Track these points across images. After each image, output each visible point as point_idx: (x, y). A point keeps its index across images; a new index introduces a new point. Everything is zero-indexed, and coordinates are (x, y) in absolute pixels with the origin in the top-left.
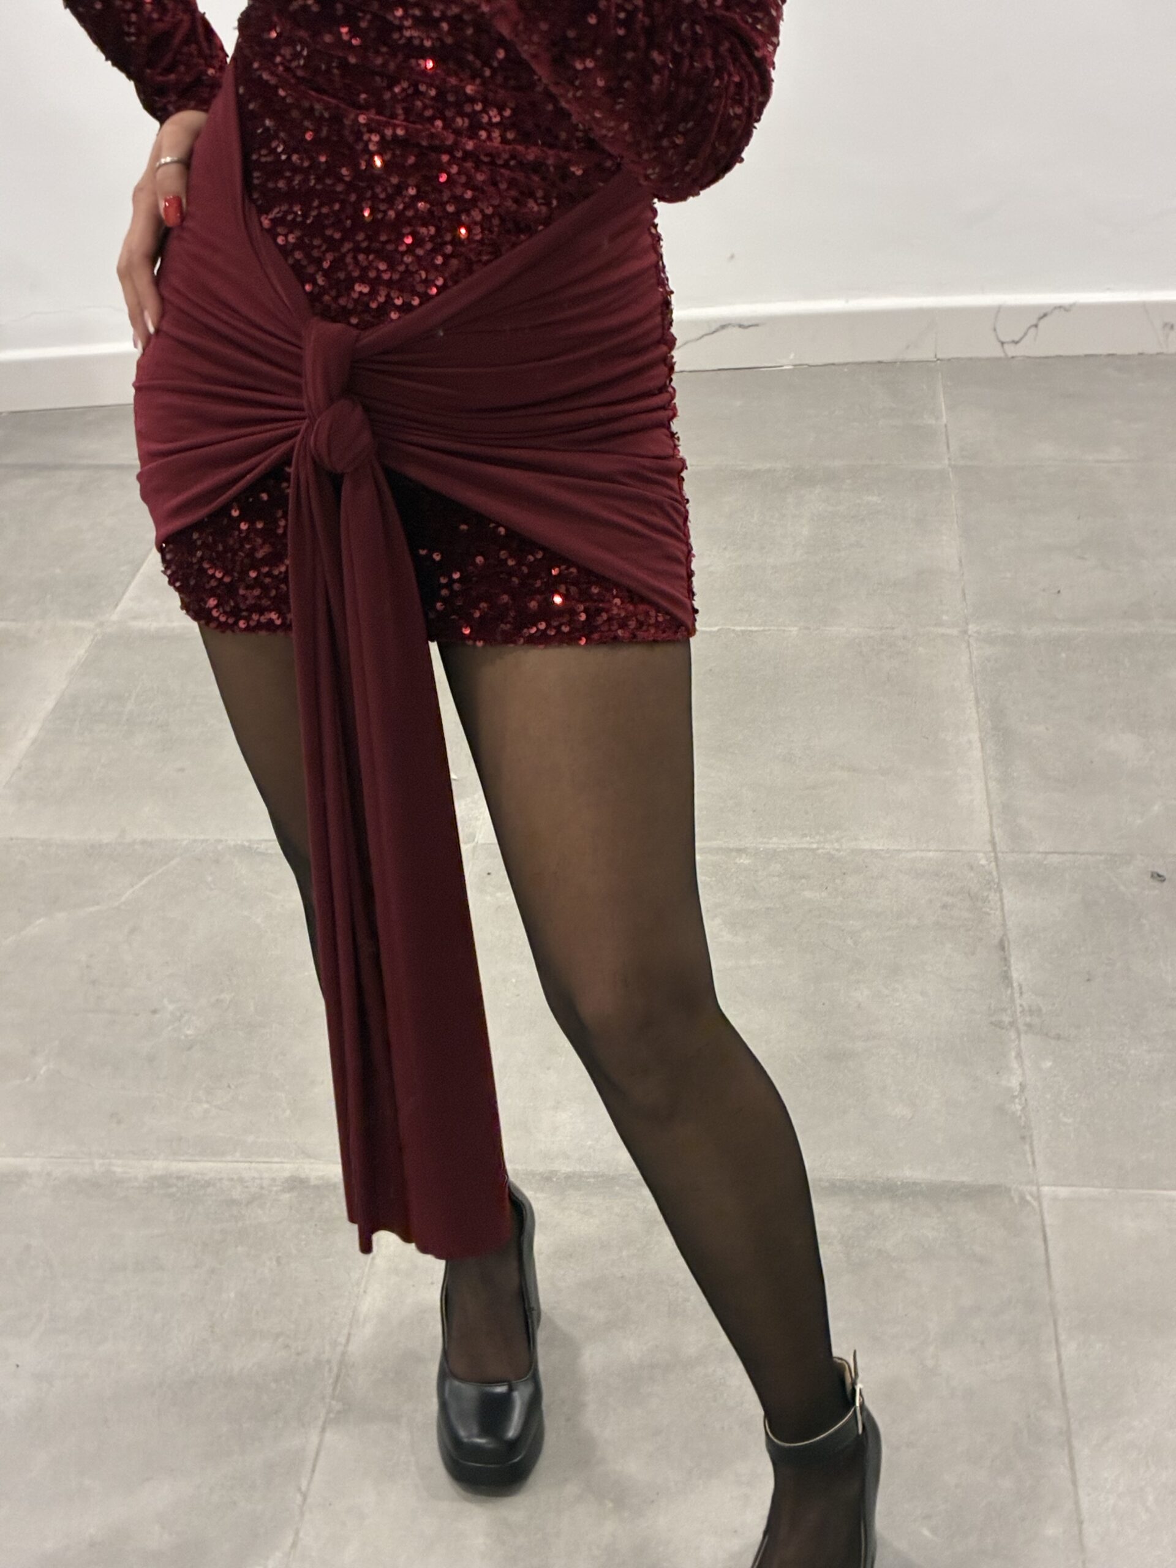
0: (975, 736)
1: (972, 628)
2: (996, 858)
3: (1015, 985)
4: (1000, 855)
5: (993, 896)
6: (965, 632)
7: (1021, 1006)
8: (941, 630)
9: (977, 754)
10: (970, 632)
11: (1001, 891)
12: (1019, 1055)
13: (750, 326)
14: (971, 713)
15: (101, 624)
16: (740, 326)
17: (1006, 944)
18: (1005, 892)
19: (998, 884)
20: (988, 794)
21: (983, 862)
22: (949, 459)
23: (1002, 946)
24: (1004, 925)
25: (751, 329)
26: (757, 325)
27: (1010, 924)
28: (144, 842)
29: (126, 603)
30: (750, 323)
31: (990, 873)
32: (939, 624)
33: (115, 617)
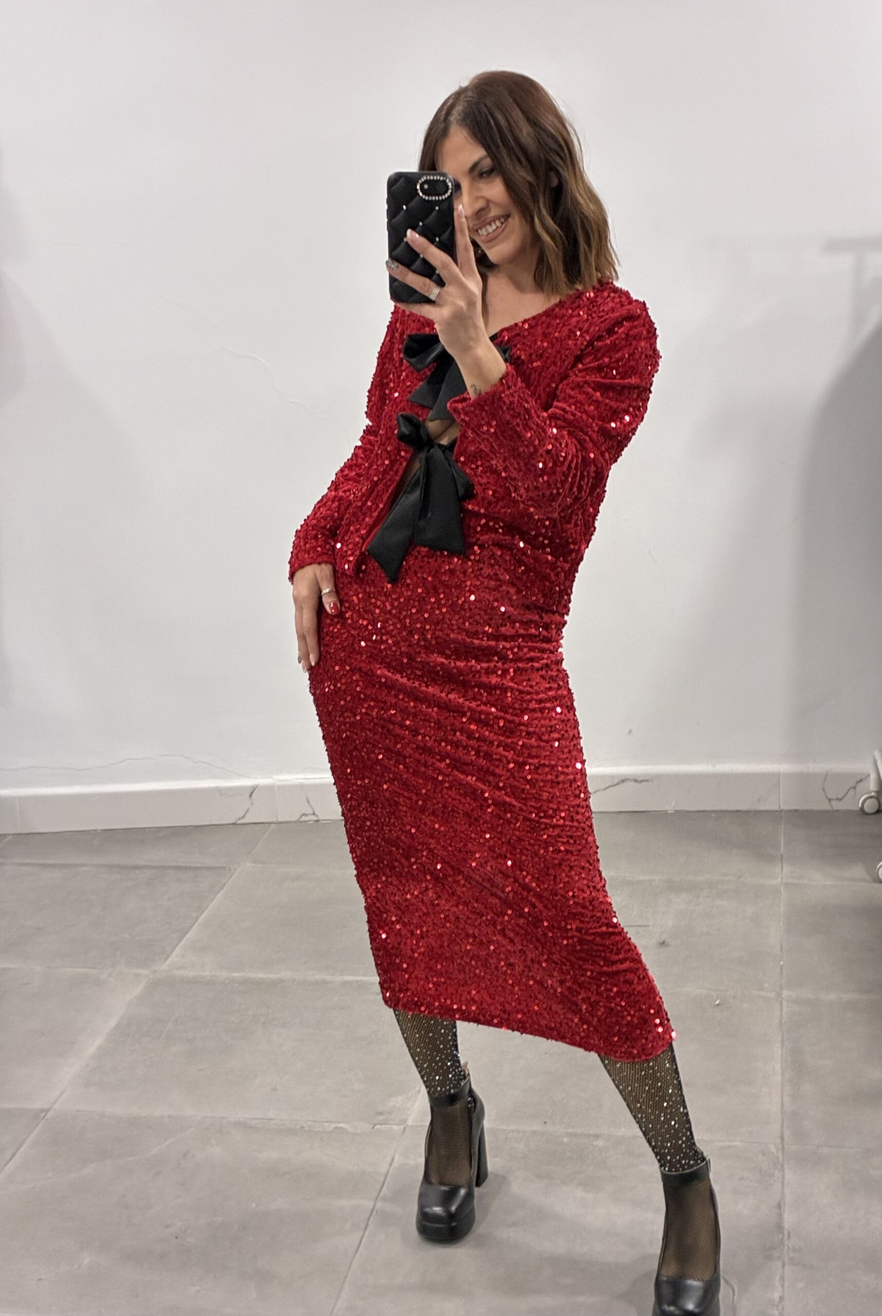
0: (778, 1067)
1: (785, 993)
2: (783, 1148)
3: (786, 1232)
4: (786, 1146)
5: (777, 1174)
6: (779, 995)
7: (788, 1246)
8: (762, 993)
9: (778, 1078)
10: (783, 996)
11: (783, 1171)
12: (782, 1278)
13: (642, 781)
14: (778, 1051)
15: (155, 972)
16: (636, 781)
17: (782, 1205)
18: (786, 1171)
19: (782, 1166)
20: (782, 1104)
21: (773, 1150)
22: (782, 878)
23: (779, 1206)
24: (783, 1192)
25: (643, 783)
26: (647, 781)
27: (787, 1191)
28: (170, 1117)
29: (173, 958)
30: (644, 779)
31: (777, 1158)
32: (761, 988)
33: (165, 967)
